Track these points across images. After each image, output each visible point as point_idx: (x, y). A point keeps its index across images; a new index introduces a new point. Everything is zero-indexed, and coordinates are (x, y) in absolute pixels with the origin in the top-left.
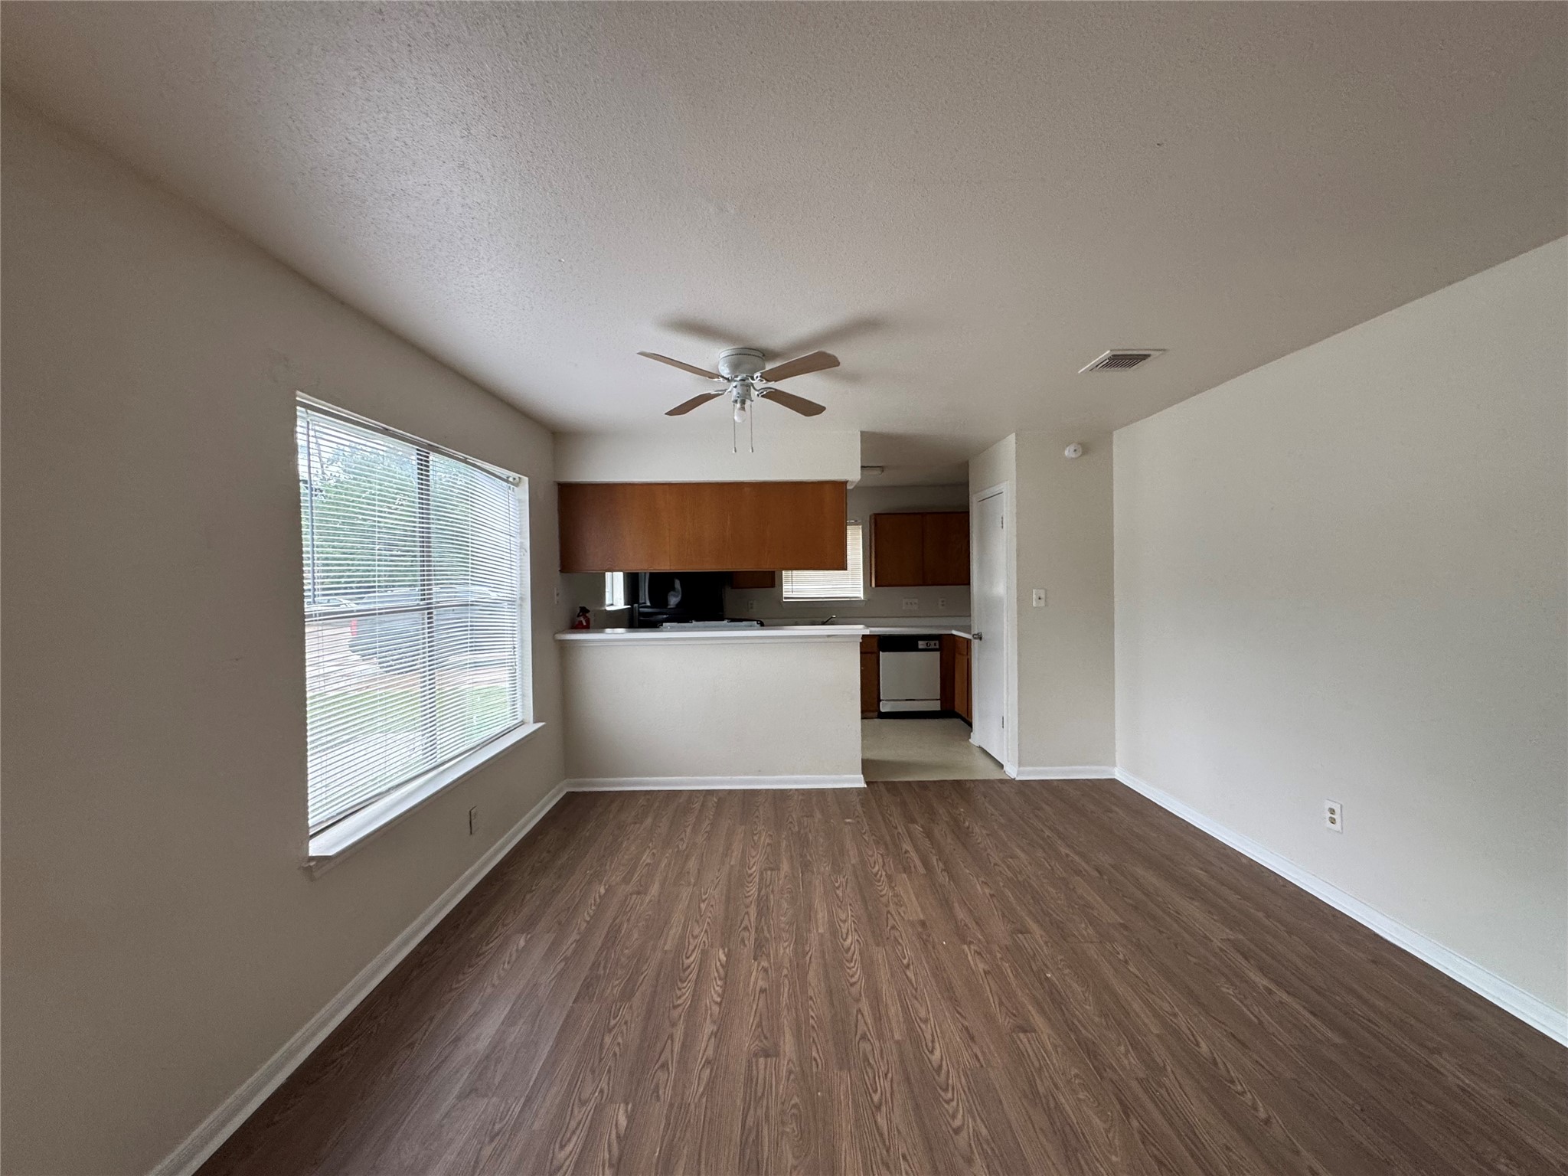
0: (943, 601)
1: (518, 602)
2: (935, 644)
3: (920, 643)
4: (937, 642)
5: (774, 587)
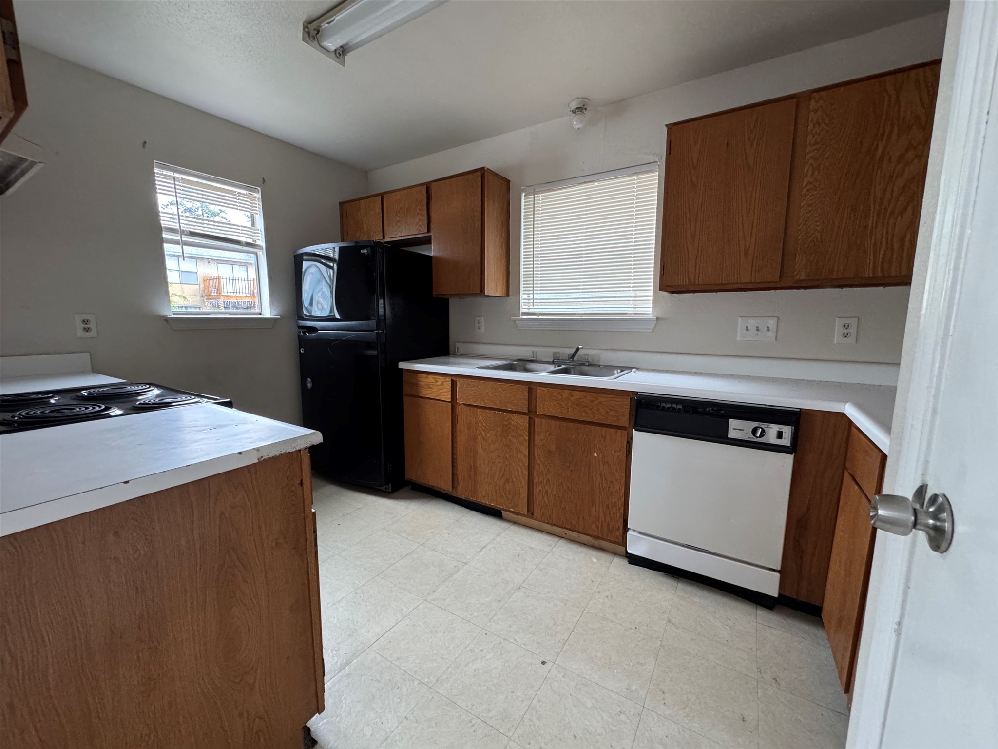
0: (846, 326)
2: (780, 435)
3: (733, 423)
4: (787, 431)
5: (509, 296)
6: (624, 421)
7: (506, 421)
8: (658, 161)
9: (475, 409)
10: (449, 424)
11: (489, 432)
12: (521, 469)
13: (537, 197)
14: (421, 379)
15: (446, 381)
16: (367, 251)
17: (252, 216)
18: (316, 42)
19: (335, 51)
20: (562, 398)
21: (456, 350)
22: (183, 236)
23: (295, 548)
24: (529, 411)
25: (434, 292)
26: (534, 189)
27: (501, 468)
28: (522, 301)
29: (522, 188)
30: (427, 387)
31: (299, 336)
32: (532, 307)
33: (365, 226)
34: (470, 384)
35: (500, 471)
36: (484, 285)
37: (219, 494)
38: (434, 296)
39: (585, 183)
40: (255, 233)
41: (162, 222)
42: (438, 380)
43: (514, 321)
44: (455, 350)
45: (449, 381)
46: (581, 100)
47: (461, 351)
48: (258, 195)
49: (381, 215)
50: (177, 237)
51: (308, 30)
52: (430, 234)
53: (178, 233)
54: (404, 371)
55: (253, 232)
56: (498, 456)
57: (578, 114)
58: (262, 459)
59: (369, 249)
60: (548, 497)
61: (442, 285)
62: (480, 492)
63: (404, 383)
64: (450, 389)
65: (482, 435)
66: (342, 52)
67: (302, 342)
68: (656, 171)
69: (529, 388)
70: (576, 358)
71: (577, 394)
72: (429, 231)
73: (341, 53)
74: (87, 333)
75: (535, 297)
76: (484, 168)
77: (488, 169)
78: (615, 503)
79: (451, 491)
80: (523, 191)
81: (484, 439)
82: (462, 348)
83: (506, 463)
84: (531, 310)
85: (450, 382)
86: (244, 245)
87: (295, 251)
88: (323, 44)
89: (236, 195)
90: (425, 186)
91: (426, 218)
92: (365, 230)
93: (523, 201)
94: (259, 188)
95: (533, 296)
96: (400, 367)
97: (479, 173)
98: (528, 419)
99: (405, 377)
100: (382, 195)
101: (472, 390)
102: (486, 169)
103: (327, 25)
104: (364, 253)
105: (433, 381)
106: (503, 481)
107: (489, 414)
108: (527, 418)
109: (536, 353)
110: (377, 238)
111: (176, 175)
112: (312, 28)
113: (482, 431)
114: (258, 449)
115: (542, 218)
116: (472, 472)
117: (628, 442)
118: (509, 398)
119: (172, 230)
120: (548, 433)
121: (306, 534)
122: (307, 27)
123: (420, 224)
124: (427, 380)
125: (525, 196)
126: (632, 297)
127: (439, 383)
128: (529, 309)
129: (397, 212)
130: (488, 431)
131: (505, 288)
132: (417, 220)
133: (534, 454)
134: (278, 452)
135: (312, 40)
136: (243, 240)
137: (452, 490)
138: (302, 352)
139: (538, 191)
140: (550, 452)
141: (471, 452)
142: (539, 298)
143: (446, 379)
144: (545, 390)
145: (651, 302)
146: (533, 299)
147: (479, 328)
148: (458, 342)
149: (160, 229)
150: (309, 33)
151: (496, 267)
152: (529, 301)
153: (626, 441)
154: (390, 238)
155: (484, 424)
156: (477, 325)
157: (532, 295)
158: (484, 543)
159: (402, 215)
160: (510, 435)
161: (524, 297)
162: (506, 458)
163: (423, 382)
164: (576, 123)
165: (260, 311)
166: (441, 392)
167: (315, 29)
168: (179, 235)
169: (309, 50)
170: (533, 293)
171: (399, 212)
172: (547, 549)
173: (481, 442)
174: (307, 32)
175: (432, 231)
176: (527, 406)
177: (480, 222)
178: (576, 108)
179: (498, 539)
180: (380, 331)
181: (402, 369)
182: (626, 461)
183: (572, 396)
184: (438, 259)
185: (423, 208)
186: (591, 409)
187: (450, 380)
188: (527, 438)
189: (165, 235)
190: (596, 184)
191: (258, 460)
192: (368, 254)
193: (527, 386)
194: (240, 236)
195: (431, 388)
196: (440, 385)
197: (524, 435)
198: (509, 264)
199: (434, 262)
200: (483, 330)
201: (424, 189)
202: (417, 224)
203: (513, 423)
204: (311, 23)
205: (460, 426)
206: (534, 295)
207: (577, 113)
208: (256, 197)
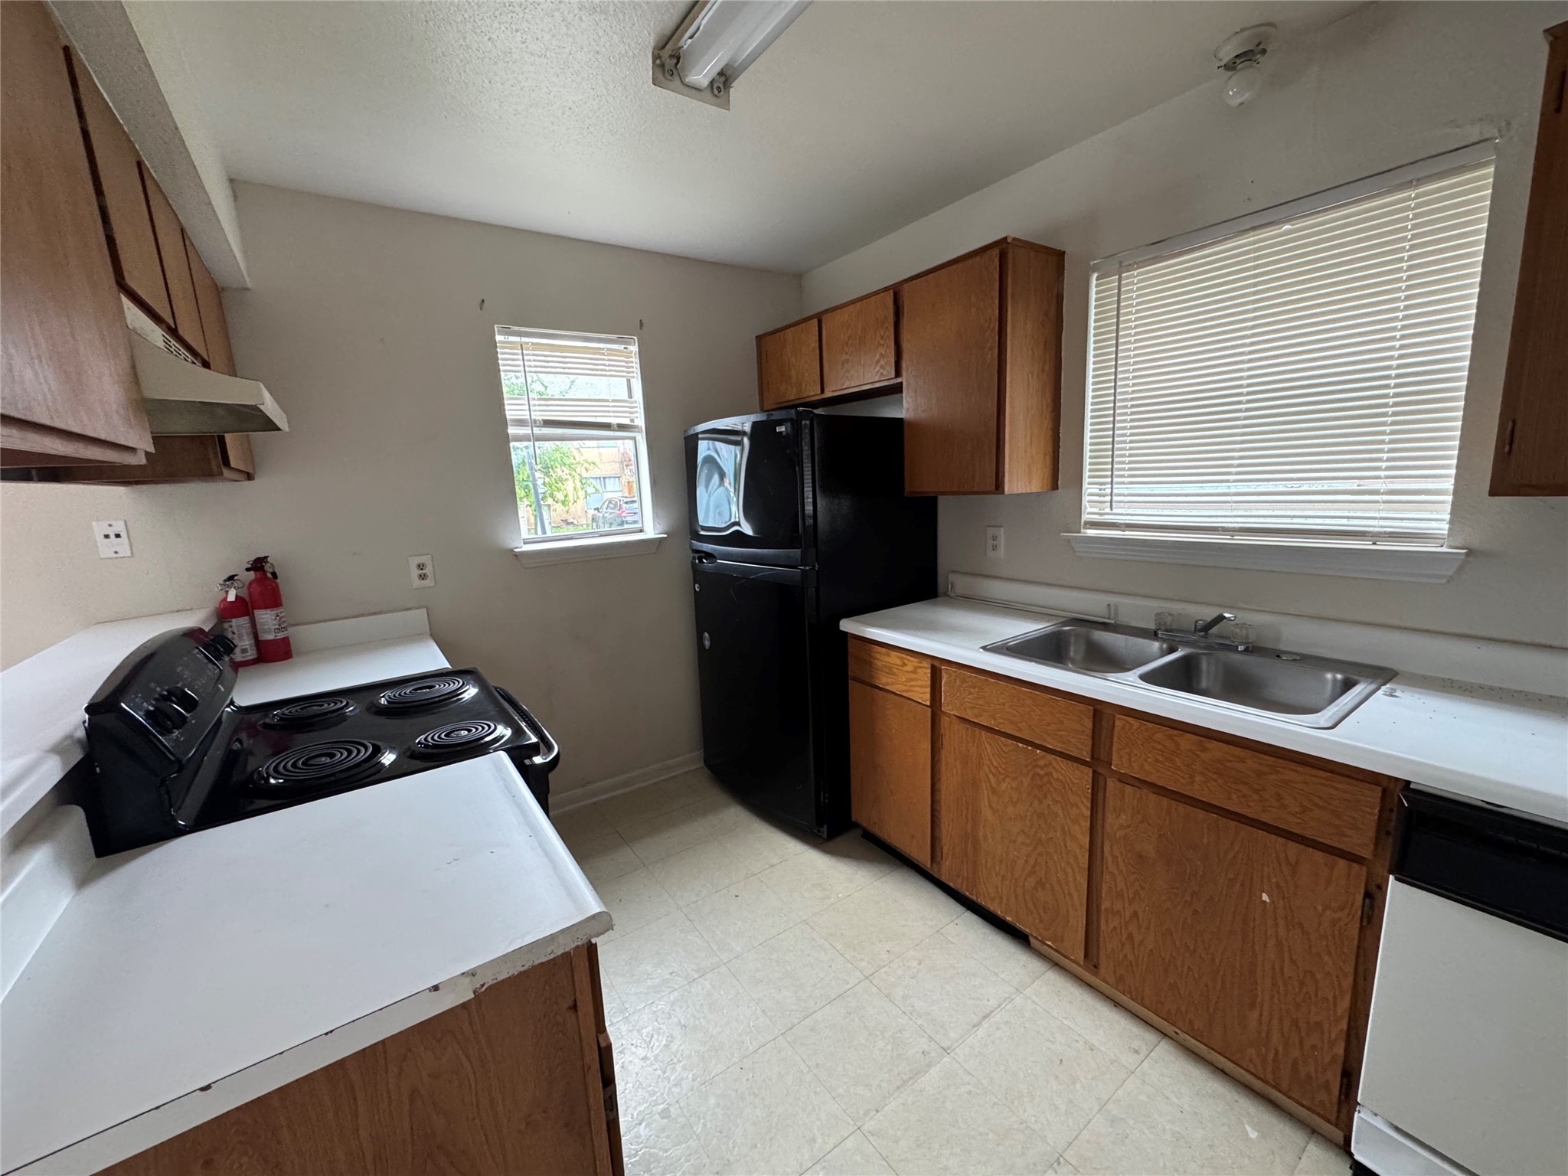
5: (1057, 489)
6: (1361, 841)
7: (1042, 768)
8: (1497, 135)
9: (977, 730)
10: (927, 746)
11: (1004, 779)
12: (1073, 870)
13: (1127, 278)
14: (878, 656)
15: (921, 667)
16: (786, 428)
17: (629, 381)
18: (677, 82)
19: (712, 83)
20: (1178, 749)
21: (950, 586)
22: (534, 429)
23: (567, 1125)
24: (1093, 758)
25: (907, 489)
26: (1119, 264)
27: (1028, 856)
28: (1085, 499)
29: (1092, 263)
30: (887, 670)
31: (693, 564)
32: (1108, 510)
33: (793, 373)
34: (968, 680)
35: (1026, 861)
36: (1004, 476)
37: (405, 1058)
38: (906, 495)
39: (1254, 228)
40: (633, 407)
41: (507, 413)
42: (906, 662)
43: (1069, 541)
44: (948, 588)
45: (927, 668)
46: (1246, 34)
47: (959, 590)
48: (634, 348)
49: (818, 351)
50: (526, 431)
51: (661, 61)
52: (899, 380)
53: (528, 426)
54: (849, 636)
55: (629, 407)
56: (1022, 831)
57: (1239, 70)
58: (483, 989)
59: (789, 424)
60: (1133, 948)
61: (920, 478)
62: (983, 886)
63: (849, 657)
64: (929, 683)
65: (990, 782)
66: (723, 81)
67: (697, 574)
68: (1486, 165)
69: (1095, 710)
70: (1214, 630)
71: (1217, 749)
72: (898, 374)
73: (721, 86)
74: (424, 581)
75: (1115, 491)
76: (1005, 238)
77: (1014, 239)
78: (1319, 1024)
79: (929, 866)
80: (1094, 269)
81: (994, 791)
82: (961, 584)
83: (1040, 849)
84: (1106, 517)
85: (929, 671)
86: (616, 428)
87: (685, 431)
88: (687, 80)
89: (603, 354)
90: (892, 291)
91: (893, 352)
92: (794, 380)
93: (1093, 290)
94: (635, 338)
95: (1112, 488)
96: (842, 628)
97: (996, 252)
98: (1091, 775)
99: (851, 645)
100: (819, 318)
101: (970, 693)
102: (1009, 240)
103: (690, 41)
104: (781, 433)
105: (899, 662)
106: (1031, 882)
107: (1005, 746)
108: (1089, 772)
109: (1116, 607)
110: (813, 392)
111: (524, 339)
112: (667, 56)
113: (990, 776)
114: (472, 973)
115: (1137, 330)
116: (969, 846)
117: (1368, 895)
118: (1049, 724)
119: (521, 423)
120: (1140, 817)
121: (587, 1096)
122: (659, 57)
123: (882, 362)
124: (887, 659)
125: (1097, 280)
126: (1383, 494)
127: (909, 668)
128: (1101, 514)
129: (843, 345)
130: (1003, 777)
131: (1048, 472)
132: (878, 357)
133: (1103, 851)
134: (517, 969)
135: (669, 77)
136: (614, 421)
137: (931, 865)
138: (697, 590)
139: (1130, 265)
140: (1141, 858)
141: (967, 809)
142: (1126, 492)
143: (921, 663)
144: (1136, 724)
145: (1449, 507)
146: (1111, 495)
147: (995, 548)
148: (953, 572)
149: (504, 423)
150: (662, 66)
151: (1028, 436)
152: (1102, 499)
153: (1362, 891)
154: (833, 391)
155: (995, 764)
156: (990, 542)
157: (1110, 486)
158: (986, 1002)
159: (851, 349)
160: (1049, 796)
161: (1089, 491)
162: (1040, 840)
163: (882, 661)
164: (1236, 92)
165: (641, 526)
166: (912, 686)
167: (671, 56)
168: (530, 428)
169: (669, 98)
170: (1112, 483)
171: (847, 344)
172: (1130, 1060)
173: (988, 796)
174: (659, 66)
175: (904, 373)
176: (1089, 748)
177: (996, 350)
178: (1237, 56)
179: (1018, 1000)
180: (807, 568)
181: (846, 634)
182: (1359, 937)
183: (1205, 749)
184: (915, 425)
185: (887, 333)
186: (1256, 791)
187: (929, 666)
188: (1089, 813)
189: (512, 430)
190: (1287, 227)
191: (474, 992)
192: (788, 434)
193: (1091, 708)
194: (610, 416)
195: (894, 674)
196: (911, 672)
197: (1080, 804)
198: (1059, 425)
199: (906, 429)
200: (1001, 552)
201: (889, 298)
202: (878, 362)
203: (1055, 775)
204: (664, 47)
205: (947, 757)
206: (1115, 486)
207: (1240, 66)
208: (631, 352)
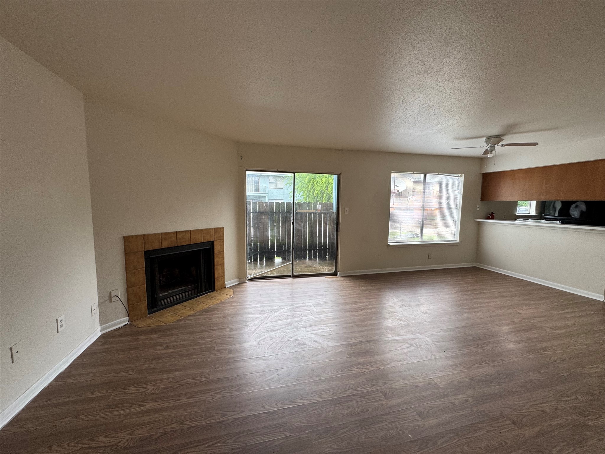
1: (458, 208)
